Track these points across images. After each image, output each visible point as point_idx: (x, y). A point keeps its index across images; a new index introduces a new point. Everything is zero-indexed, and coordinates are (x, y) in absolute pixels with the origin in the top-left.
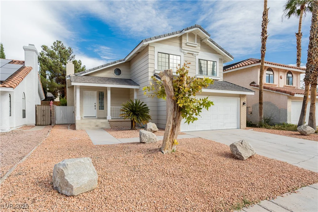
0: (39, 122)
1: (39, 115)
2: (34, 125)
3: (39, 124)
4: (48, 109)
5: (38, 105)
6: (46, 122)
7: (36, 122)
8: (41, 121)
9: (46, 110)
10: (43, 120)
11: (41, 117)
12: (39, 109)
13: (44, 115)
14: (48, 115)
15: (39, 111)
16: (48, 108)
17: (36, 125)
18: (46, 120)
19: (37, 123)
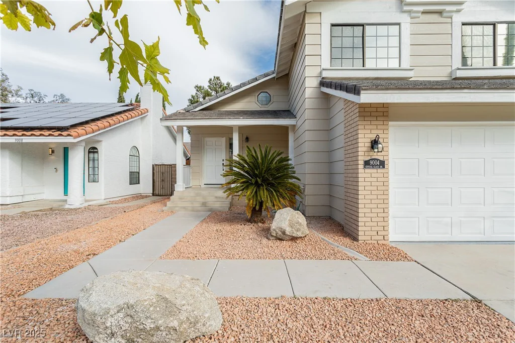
0: (157, 191)
1: (157, 180)
2: (151, 195)
3: (157, 193)
4: (168, 171)
5: (156, 165)
6: (166, 190)
7: (153, 191)
8: (159, 188)
9: (166, 173)
10: (162, 187)
11: (159, 182)
12: (157, 171)
13: (163, 180)
14: (168, 180)
15: (157, 173)
16: (168, 169)
17: (153, 194)
18: (166, 188)
19: (155, 192)
